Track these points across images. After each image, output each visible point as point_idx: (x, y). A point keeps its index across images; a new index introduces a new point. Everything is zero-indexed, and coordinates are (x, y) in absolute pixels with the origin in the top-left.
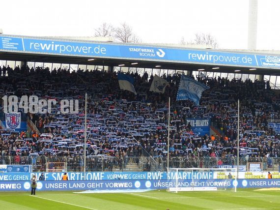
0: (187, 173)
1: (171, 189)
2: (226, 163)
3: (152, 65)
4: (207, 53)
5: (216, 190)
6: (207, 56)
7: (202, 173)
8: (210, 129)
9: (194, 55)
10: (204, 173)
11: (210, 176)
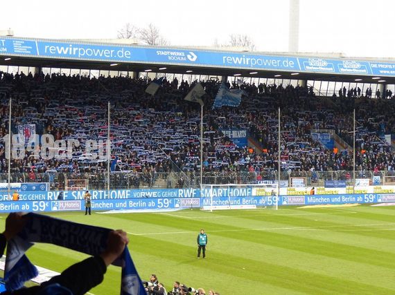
0: (223, 190)
1: (206, 208)
2: (266, 179)
3: (182, 70)
4: (244, 56)
5: (255, 208)
6: (244, 59)
7: (240, 190)
8: (248, 140)
9: (229, 59)
10: (241, 190)
11: (248, 193)
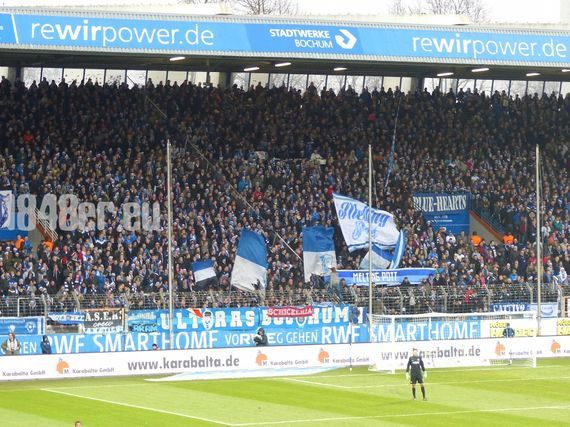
0: (417, 326)
1: (381, 366)
2: (512, 300)
3: (326, 67)
4: (458, 35)
5: (488, 363)
6: (458, 42)
7: (453, 325)
8: (471, 217)
9: (426, 42)
10: (456, 325)
